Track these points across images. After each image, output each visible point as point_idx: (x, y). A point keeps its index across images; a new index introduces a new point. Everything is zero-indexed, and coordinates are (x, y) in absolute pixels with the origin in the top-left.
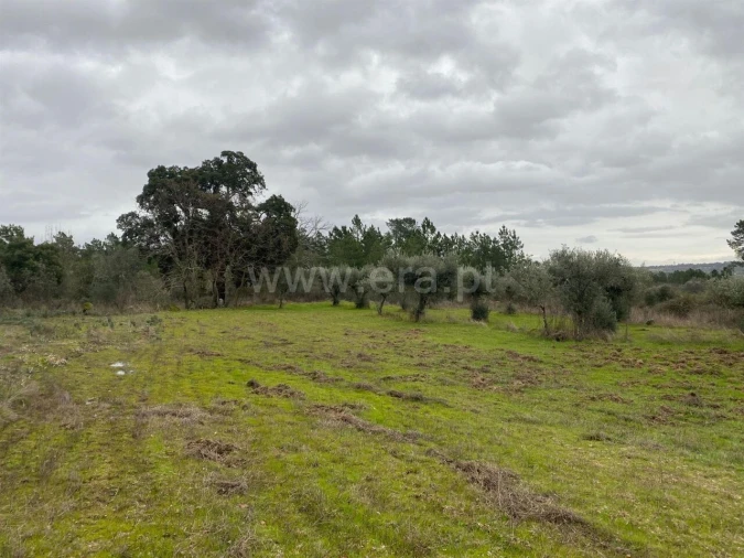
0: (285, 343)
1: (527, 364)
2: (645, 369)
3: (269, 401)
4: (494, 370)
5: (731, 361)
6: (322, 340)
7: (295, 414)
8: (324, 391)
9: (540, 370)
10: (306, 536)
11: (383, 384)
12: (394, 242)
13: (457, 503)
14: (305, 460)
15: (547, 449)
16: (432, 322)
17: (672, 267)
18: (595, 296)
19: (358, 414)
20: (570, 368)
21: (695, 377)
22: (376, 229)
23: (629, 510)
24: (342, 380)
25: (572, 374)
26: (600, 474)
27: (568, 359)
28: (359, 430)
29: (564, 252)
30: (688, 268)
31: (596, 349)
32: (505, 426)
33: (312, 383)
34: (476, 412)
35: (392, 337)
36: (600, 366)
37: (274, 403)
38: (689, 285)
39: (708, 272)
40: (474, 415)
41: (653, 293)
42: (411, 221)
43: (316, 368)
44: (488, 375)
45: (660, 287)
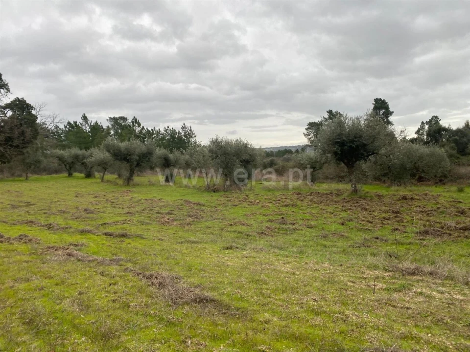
0: (29, 204)
1: (196, 207)
2: (260, 205)
3: (11, 247)
4: (176, 213)
5: (302, 199)
6: (58, 201)
7: (30, 254)
8: (56, 237)
9: (203, 210)
10: (24, 342)
11: (101, 228)
12: (112, 132)
13: (140, 301)
14: (33, 286)
15: (202, 258)
16: (138, 185)
17: (276, 148)
18: (234, 165)
19: (79, 250)
20: (220, 208)
21: (284, 208)
22: (99, 124)
23: (241, 290)
24: (71, 227)
25: (221, 211)
26: (228, 270)
27: (219, 203)
28: (79, 260)
29: (217, 139)
30: (285, 148)
31: (235, 196)
32: (178, 247)
33: (47, 232)
34: (162, 240)
35: (110, 196)
36: (236, 206)
37: (15, 248)
38: (285, 158)
39: (293, 150)
40: (159, 242)
41: (266, 163)
42: (124, 119)
43: (51, 220)
44: (172, 215)
45: (270, 159)
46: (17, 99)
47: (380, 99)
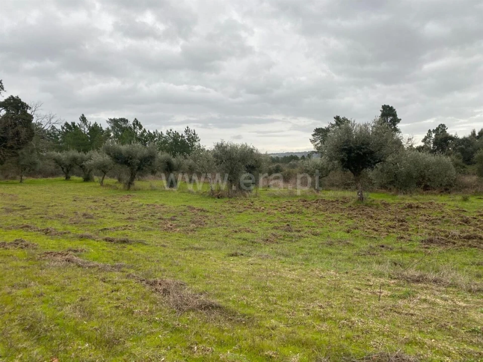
0: (24, 208)
1: (200, 213)
2: (265, 212)
3: (6, 252)
4: (179, 219)
5: (308, 205)
6: (55, 205)
7: (27, 260)
8: (54, 242)
9: (207, 217)
10: (25, 348)
11: (101, 233)
12: (112, 135)
13: (143, 307)
14: (32, 293)
15: (206, 265)
16: (139, 190)
17: (282, 154)
18: (239, 171)
19: (78, 256)
20: (224, 214)
21: (290, 215)
22: (99, 125)
23: (247, 296)
24: (69, 233)
25: (225, 218)
26: (234, 276)
27: (223, 209)
28: (79, 266)
29: (222, 144)
30: (290, 155)
31: (240, 202)
32: (181, 253)
33: (45, 237)
34: (164, 246)
35: (110, 201)
36: (241, 212)
37: (10, 253)
38: (291, 164)
39: (300, 157)
40: (162, 248)
41: (272, 169)
42: (125, 121)
43: (49, 225)
44: (175, 221)
45: (276, 165)
46: (12, 98)
47: (388, 106)
